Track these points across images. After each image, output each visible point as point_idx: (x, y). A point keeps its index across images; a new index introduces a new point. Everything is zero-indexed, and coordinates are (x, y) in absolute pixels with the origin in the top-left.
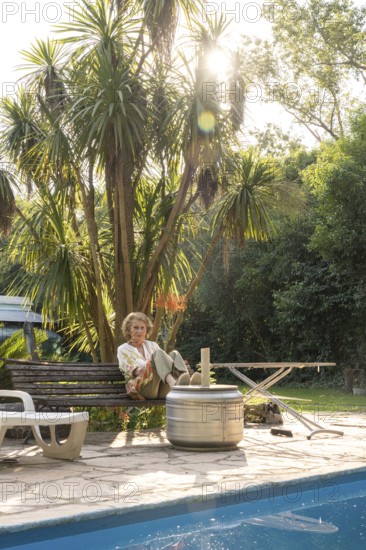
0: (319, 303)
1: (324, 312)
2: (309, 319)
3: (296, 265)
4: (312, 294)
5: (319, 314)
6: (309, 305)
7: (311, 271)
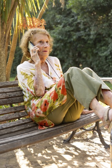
0: (70, 36)
1: (74, 41)
2: (65, 44)
3: (58, 16)
4: (66, 32)
5: (70, 42)
6: (65, 37)
7: (66, 20)
